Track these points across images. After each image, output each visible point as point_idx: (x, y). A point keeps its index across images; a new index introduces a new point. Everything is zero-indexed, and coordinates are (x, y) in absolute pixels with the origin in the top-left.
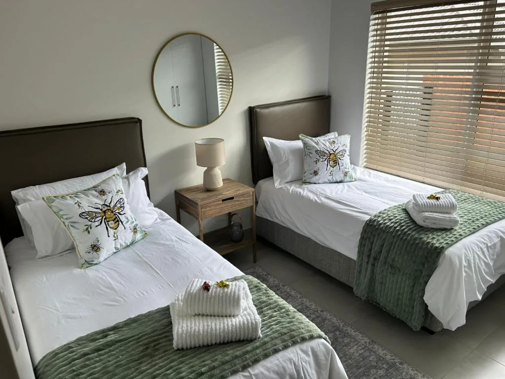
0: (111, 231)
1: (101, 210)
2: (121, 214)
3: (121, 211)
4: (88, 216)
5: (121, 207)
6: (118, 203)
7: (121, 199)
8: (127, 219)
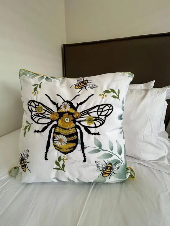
0: (54, 154)
1: (58, 108)
2: (89, 132)
3: (93, 125)
4: (34, 109)
5: (97, 119)
6: (96, 109)
7: (107, 105)
8: (100, 146)
